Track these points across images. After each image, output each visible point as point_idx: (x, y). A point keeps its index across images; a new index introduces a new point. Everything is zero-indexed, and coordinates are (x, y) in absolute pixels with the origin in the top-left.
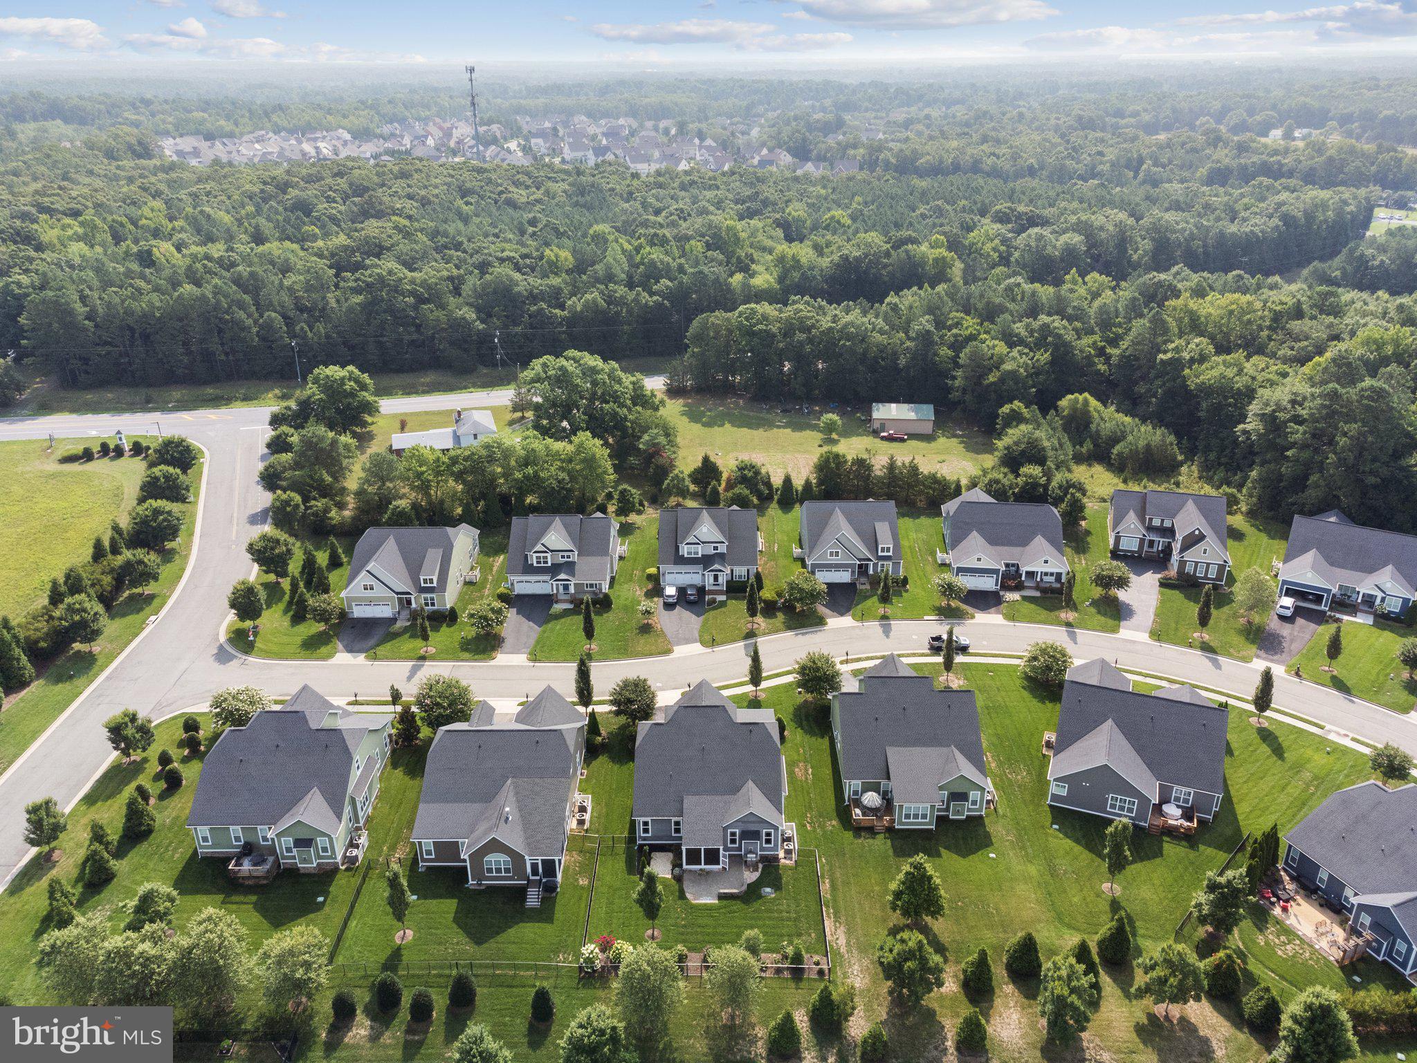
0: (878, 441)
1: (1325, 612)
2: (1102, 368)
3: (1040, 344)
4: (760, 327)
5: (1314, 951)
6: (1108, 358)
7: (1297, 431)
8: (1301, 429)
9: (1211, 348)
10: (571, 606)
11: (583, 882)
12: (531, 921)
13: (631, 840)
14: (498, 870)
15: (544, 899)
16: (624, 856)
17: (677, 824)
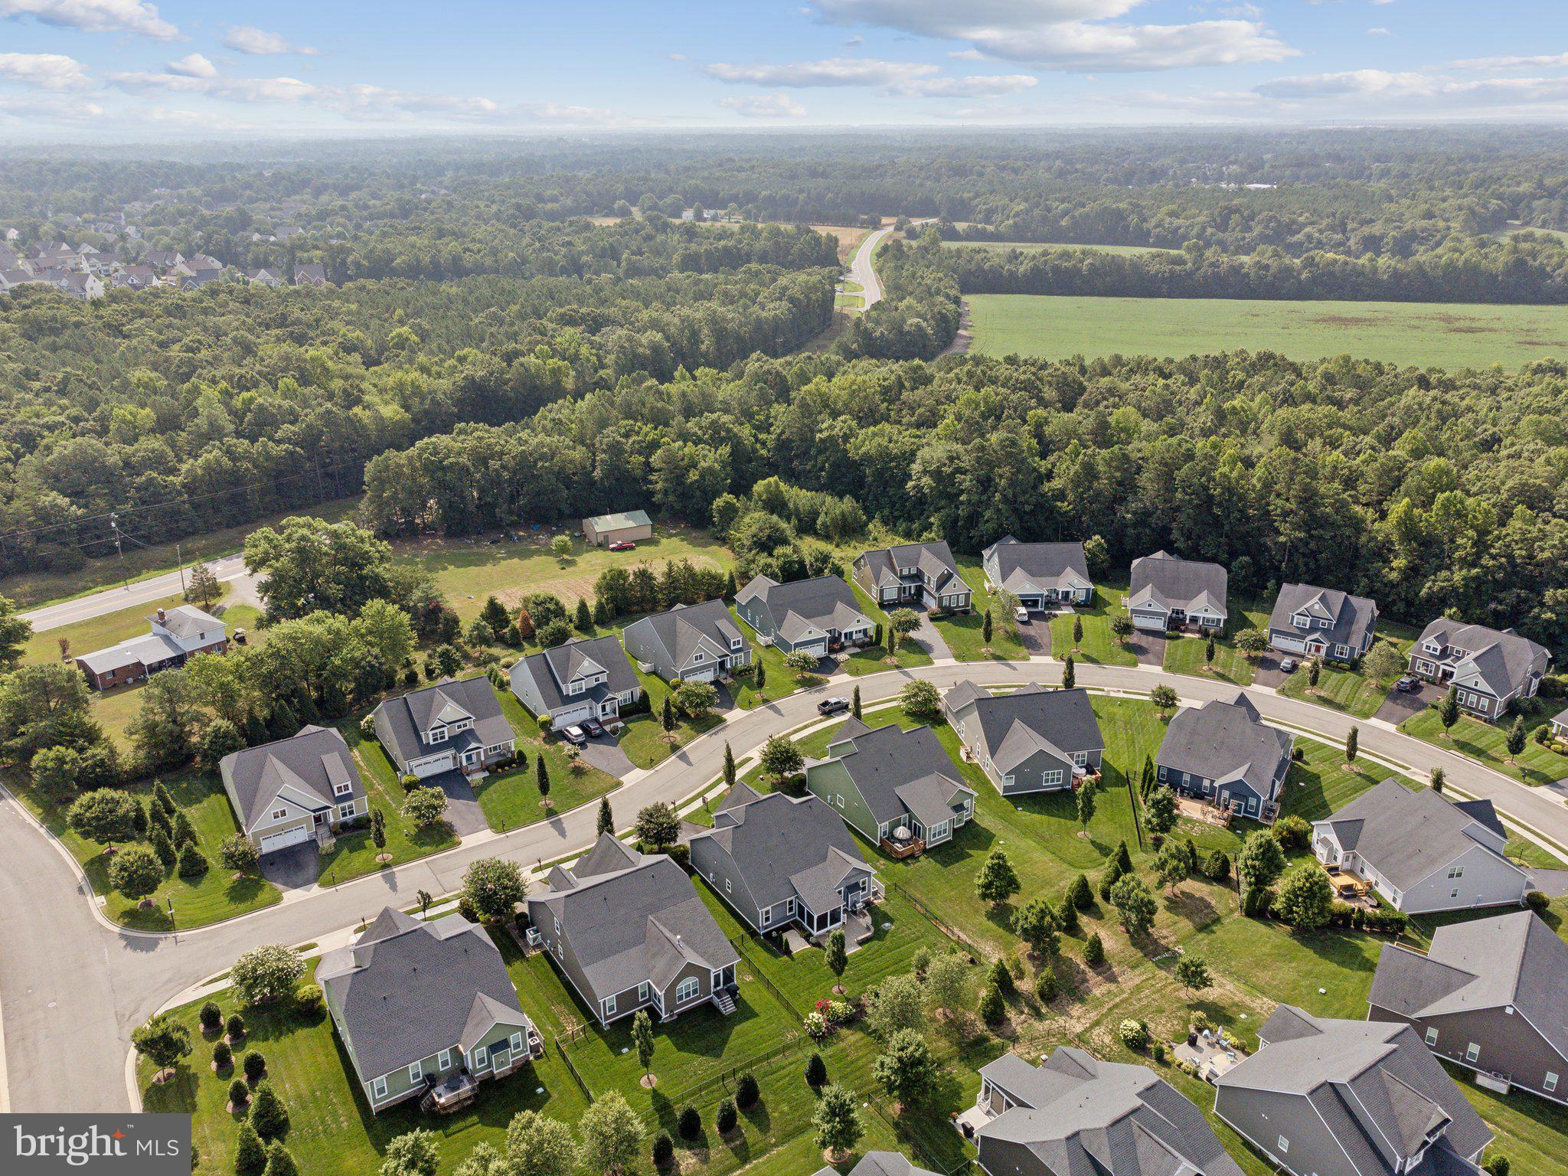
0: (609, 553)
1: (1042, 613)
2: (764, 452)
3: (716, 441)
4: (451, 460)
5: (1209, 826)
6: (764, 444)
7: (964, 480)
8: (968, 477)
9: (854, 423)
10: (487, 774)
11: (749, 978)
12: (740, 1022)
13: (753, 934)
14: (688, 995)
15: (735, 1002)
16: (759, 948)
17: (791, 902)
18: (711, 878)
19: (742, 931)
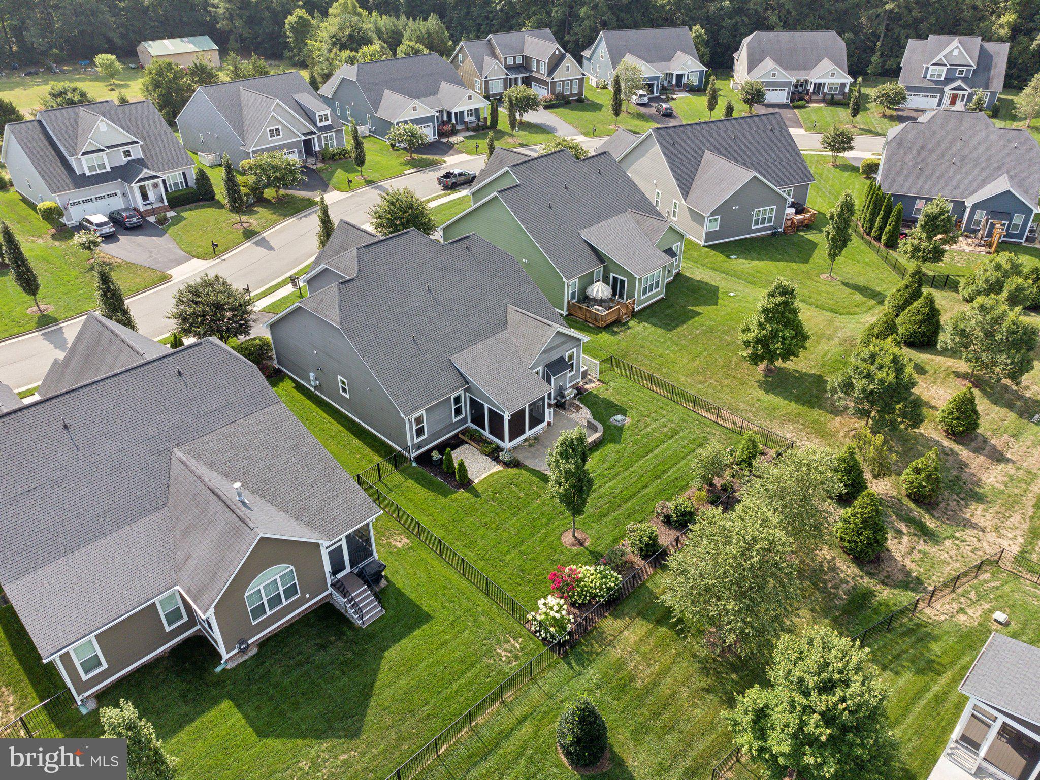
1: (659, 97)
5: (970, 254)
11: (401, 542)
12: (396, 639)
13: (397, 460)
14: (275, 601)
15: (380, 597)
16: (410, 483)
17: (457, 400)
18: (311, 381)
19: (377, 459)
